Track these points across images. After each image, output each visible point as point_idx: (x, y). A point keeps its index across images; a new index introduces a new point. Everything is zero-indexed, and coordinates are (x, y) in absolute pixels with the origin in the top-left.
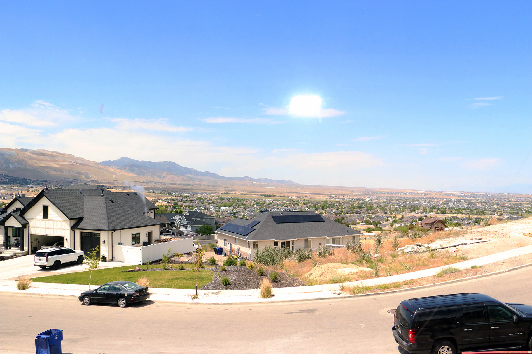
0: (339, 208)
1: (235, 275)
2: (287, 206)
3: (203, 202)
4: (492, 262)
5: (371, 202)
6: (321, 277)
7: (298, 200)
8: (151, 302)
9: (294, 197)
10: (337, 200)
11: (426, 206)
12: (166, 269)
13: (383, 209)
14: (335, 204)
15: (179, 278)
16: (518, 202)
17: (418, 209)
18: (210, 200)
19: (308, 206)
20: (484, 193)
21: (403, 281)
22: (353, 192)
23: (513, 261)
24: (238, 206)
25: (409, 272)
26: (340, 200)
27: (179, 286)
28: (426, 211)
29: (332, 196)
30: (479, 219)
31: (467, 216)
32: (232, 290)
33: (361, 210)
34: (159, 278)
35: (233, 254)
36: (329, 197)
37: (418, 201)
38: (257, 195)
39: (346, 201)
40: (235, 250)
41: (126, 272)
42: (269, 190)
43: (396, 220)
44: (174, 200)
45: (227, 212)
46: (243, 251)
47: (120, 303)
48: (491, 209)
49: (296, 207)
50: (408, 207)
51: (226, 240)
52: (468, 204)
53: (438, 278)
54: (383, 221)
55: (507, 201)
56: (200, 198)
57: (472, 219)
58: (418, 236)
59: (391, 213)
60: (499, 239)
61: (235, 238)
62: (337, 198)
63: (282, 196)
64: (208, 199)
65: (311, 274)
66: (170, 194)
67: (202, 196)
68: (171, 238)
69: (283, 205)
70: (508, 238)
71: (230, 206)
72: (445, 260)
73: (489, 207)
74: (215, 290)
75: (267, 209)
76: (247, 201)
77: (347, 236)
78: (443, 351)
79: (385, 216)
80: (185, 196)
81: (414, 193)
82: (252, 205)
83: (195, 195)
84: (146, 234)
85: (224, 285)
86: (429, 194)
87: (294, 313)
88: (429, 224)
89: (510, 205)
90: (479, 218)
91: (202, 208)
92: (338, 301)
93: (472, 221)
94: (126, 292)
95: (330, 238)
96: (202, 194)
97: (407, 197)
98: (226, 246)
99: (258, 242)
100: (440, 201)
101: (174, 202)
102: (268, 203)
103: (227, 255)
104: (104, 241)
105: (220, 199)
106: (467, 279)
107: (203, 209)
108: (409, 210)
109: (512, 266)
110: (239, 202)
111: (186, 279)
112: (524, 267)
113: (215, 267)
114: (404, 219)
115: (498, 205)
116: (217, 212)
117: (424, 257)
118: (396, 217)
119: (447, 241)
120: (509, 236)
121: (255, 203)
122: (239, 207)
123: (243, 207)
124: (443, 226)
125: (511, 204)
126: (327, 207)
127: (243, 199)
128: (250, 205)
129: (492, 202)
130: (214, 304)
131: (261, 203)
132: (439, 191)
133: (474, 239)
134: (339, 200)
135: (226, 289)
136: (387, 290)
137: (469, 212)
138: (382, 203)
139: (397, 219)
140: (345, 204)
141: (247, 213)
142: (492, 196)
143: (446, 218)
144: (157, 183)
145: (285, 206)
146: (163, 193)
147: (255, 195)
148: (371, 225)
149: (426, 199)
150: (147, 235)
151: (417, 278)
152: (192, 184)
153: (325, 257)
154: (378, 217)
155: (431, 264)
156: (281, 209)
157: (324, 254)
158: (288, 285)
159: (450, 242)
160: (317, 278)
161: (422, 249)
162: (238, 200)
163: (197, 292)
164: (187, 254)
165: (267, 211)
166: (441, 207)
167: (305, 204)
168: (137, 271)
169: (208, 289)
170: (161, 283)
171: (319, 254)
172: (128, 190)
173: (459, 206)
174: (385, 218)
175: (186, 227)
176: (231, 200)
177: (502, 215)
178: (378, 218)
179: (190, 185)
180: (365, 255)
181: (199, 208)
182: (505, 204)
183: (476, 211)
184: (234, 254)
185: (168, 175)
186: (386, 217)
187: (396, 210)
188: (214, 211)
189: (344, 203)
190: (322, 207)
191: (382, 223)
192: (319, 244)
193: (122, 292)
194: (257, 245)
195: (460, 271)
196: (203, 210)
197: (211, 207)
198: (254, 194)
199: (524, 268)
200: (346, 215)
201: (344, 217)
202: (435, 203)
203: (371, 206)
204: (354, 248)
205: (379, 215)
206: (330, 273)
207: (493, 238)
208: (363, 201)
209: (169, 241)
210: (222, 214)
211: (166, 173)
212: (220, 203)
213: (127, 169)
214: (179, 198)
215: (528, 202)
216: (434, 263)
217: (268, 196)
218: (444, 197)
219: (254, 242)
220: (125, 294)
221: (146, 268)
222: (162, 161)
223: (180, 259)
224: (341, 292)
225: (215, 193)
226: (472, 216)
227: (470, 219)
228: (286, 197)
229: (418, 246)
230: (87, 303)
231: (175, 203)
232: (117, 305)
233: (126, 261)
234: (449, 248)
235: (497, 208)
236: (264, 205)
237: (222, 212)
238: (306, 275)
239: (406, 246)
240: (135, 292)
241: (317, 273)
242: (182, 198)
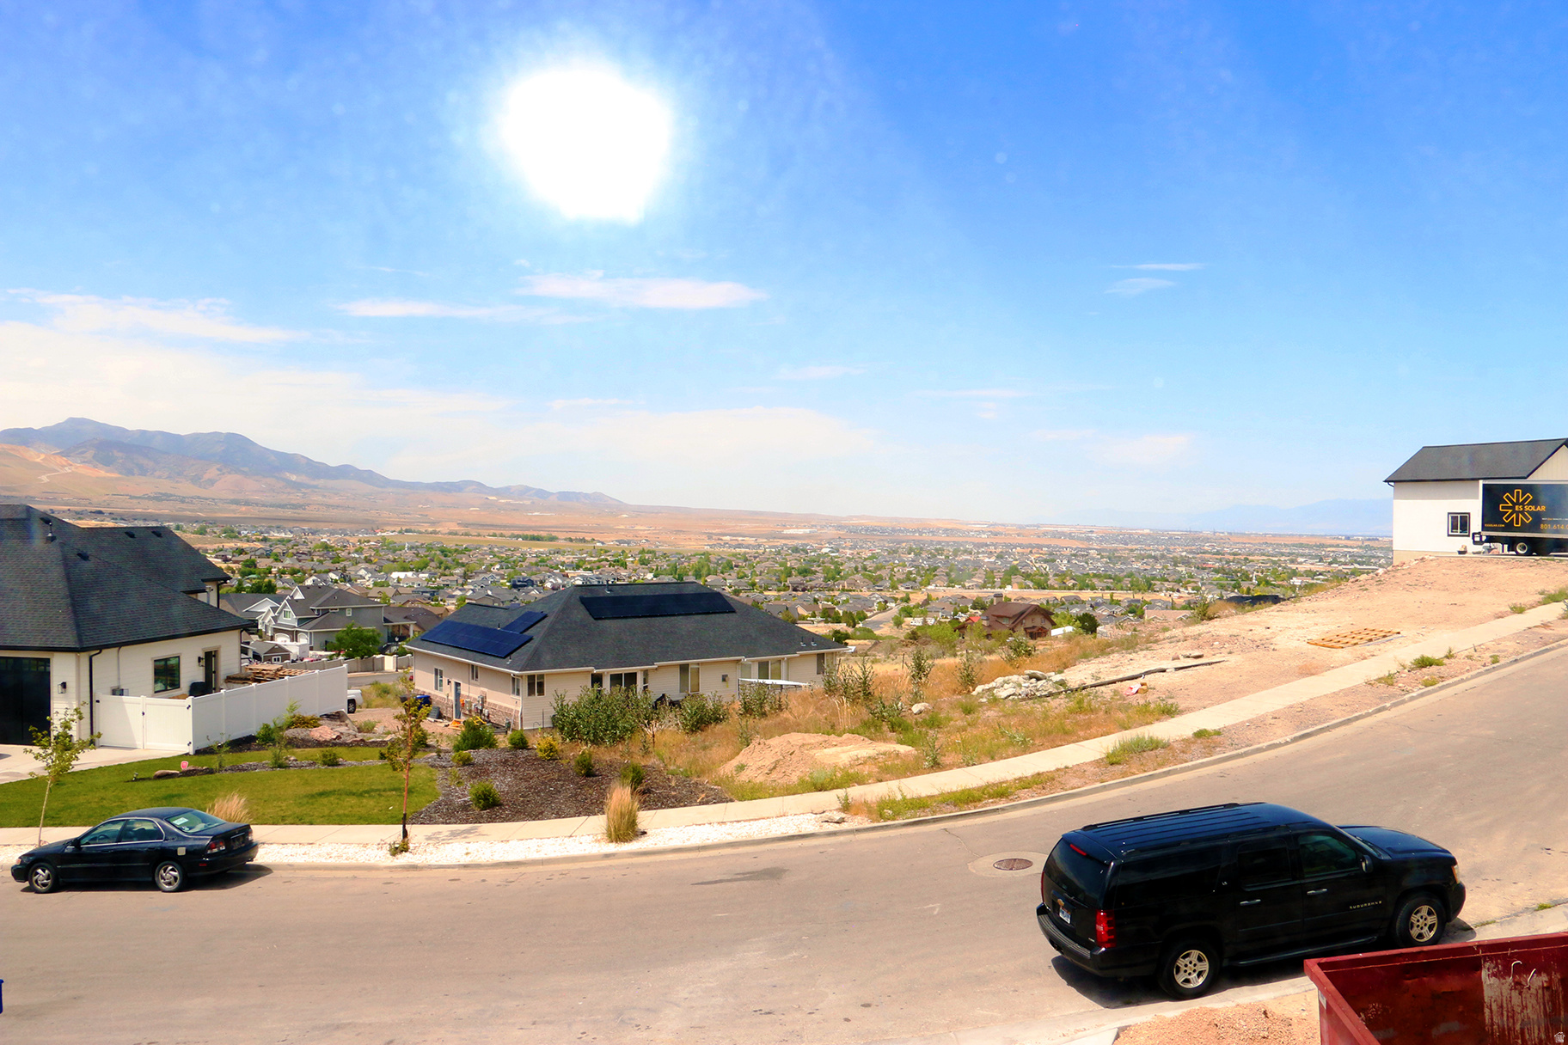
0: (743, 572)
1: (504, 775)
2: (590, 570)
3: (336, 559)
4: (1246, 719)
5: (836, 557)
6: (774, 775)
7: (623, 552)
8: (261, 871)
9: (610, 541)
10: (738, 550)
11: (992, 566)
12: (280, 766)
13: (871, 577)
14: (731, 561)
15: (330, 792)
16: (1240, 554)
17: (971, 576)
18: (356, 552)
19: (655, 568)
20: (1151, 530)
21: (1016, 779)
22: (784, 526)
23: (1299, 714)
24: (445, 570)
25: (1024, 752)
26: (747, 550)
27: (338, 815)
28: (994, 582)
29: (724, 538)
30: (1139, 604)
31: (1107, 595)
32: (509, 821)
33: (808, 578)
34: (266, 793)
35: (465, 714)
36: (713, 542)
37: (971, 554)
38: (502, 535)
39: (764, 553)
40: (470, 703)
41: (149, 779)
42: (538, 518)
43: (908, 607)
44: (246, 554)
45: (410, 586)
46: (495, 705)
47: (163, 878)
48: (1168, 574)
49: (619, 571)
50: (942, 570)
51: (441, 671)
52: (1107, 563)
53: (1110, 768)
54: (871, 611)
55: (1210, 553)
56: (326, 547)
57: (1118, 603)
58: (1026, 651)
59: (894, 587)
60: (1249, 655)
61: (469, 664)
62: (739, 546)
63: (576, 539)
64: (352, 549)
65: (741, 768)
66: (232, 534)
67: (333, 538)
68: (278, 670)
69: (578, 567)
70: (1271, 652)
71: (419, 570)
72: (1121, 716)
73: (1163, 569)
74: (455, 823)
75: (534, 578)
76: (471, 554)
77: (801, 655)
78: (1186, 966)
79: (877, 597)
80: (279, 541)
81: (958, 530)
82: (487, 567)
83: (310, 537)
84: (200, 659)
85: (479, 807)
86: (1002, 534)
87: (721, 881)
88: (1009, 618)
89: (1217, 564)
90: (1138, 601)
91: (332, 576)
92: (841, 843)
93: (1118, 610)
94: (182, 843)
95: (753, 661)
96: (332, 533)
97: (939, 543)
98: (441, 690)
99: (542, 676)
100: (1031, 552)
101: (243, 557)
102: (534, 560)
103: (445, 717)
104: (64, 685)
105: (389, 549)
106: (1189, 767)
107: (337, 578)
108: (946, 578)
109: (1298, 727)
110: (446, 556)
111: (354, 794)
112: (1328, 729)
113: (434, 754)
114: (932, 605)
115: (1186, 562)
116: (381, 589)
117: (1056, 711)
118: (909, 599)
119: (1108, 665)
120: (1272, 647)
121: (496, 559)
122: (447, 572)
123: (459, 571)
124: (1047, 625)
125: (1221, 560)
126: (709, 569)
127: (457, 547)
128: (481, 565)
129: (1171, 556)
130: (465, 866)
131: (514, 562)
132: (1028, 526)
133: (1181, 658)
134: (743, 550)
135: (491, 820)
136: (975, 808)
137: (1112, 583)
138: (869, 558)
139: (912, 604)
140: (761, 562)
141: (472, 590)
142: (1170, 538)
143: (1048, 602)
144: (187, 500)
145: (586, 569)
146: (208, 530)
147: (494, 535)
148: (840, 622)
149: (992, 548)
150: (203, 662)
151: (1053, 769)
152: (301, 503)
153: (764, 715)
154: (859, 599)
155: (1082, 730)
156: (574, 577)
157: (759, 707)
158: (680, 801)
159: (1117, 667)
160: (761, 779)
161: (1046, 687)
162: (444, 552)
163: (405, 834)
164: (328, 716)
165: (532, 583)
166: (1035, 569)
167: (644, 564)
168: (189, 776)
169: (431, 821)
170: (278, 809)
171: (745, 708)
172: (93, 521)
173: (1084, 568)
174: (878, 603)
175: (294, 636)
176: (422, 552)
177: (1198, 591)
178: (858, 601)
179: (295, 507)
180: (884, 707)
181: (324, 576)
182: (1205, 561)
183: (1130, 582)
184: (467, 712)
185: (223, 474)
186: (881, 600)
187: (909, 579)
188: (371, 586)
189: (758, 559)
190: (696, 571)
191: (870, 617)
192: (721, 679)
193: (170, 844)
194: (541, 685)
195: (1166, 746)
196: (336, 582)
197: (362, 572)
198: (491, 532)
199: (1329, 733)
200: (766, 593)
201: (760, 601)
202: (1016, 560)
203: (836, 568)
204: (846, 688)
205: (860, 593)
206: (798, 762)
207: (1230, 653)
208: (813, 554)
209: (274, 679)
210: (395, 595)
211: (218, 469)
212: (388, 560)
213: (89, 454)
214: (259, 545)
215: (1264, 555)
216: (1088, 725)
217: (534, 538)
218: (1041, 542)
219: (531, 678)
220: (179, 849)
221: (215, 766)
222: (205, 432)
223: (312, 733)
224: (843, 815)
225: (372, 530)
226: (1120, 595)
227: (1113, 602)
228: (588, 542)
229: (1033, 680)
230: (44, 885)
231: (247, 561)
232: (154, 886)
233: (139, 743)
234: (1118, 684)
235: (1184, 572)
236: (522, 566)
237: (395, 587)
238: (728, 768)
239: (1000, 680)
240: (212, 840)
241: (760, 763)
242: (271, 546)
